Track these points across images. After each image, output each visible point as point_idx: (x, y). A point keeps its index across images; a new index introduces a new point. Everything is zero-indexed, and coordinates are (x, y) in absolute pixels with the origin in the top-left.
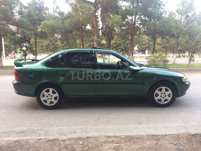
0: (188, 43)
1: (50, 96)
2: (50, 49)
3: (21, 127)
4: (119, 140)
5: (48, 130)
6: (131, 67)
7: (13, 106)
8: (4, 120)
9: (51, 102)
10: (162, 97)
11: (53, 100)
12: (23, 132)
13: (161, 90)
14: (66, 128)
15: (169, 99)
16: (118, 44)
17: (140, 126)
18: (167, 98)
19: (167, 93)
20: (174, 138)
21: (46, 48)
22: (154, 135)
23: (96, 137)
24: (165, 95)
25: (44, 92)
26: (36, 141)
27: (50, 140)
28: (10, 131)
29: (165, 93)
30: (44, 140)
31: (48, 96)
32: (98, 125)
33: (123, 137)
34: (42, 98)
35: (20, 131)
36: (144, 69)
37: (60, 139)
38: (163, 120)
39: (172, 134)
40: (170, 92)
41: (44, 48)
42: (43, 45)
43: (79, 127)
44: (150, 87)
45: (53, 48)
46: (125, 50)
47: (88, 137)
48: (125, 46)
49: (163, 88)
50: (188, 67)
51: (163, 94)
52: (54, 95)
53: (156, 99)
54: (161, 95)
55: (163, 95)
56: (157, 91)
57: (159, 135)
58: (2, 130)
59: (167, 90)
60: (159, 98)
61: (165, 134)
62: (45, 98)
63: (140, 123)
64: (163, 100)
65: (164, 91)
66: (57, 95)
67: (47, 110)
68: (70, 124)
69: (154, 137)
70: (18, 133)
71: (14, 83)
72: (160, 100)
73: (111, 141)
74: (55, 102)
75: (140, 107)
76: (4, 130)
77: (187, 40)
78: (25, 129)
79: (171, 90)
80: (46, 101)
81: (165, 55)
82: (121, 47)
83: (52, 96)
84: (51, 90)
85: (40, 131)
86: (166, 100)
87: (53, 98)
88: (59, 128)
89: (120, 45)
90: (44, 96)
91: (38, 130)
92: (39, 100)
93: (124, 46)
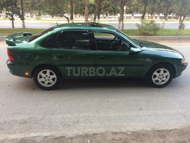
0: (181, 11)
1: (48, 77)
2: (36, 7)
3: (21, 114)
4: (126, 138)
5: (51, 119)
6: (132, 49)
7: (9, 86)
8: (3, 105)
9: (49, 83)
10: (160, 78)
11: (51, 81)
12: (26, 122)
13: (159, 72)
14: (68, 116)
15: (166, 80)
16: (107, 4)
17: (141, 113)
18: (164, 79)
19: (165, 75)
20: (179, 134)
21: (31, 6)
22: (159, 131)
23: (102, 134)
24: (163, 76)
25: (41, 73)
26: (42, 140)
27: (56, 138)
28: (11, 120)
29: (163, 75)
30: (50, 137)
31: (46, 77)
32: (100, 112)
33: (129, 133)
34: (39, 79)
35: (22, 121)
36: (144, 50)
37: (67, 137)
38: (162, 105)
39: (177, 129)
40: (168, 73)
41: (29, 5)
42: (28, 3)
43: (81, 115)
44: (149, 69)
45: (39, 6)
46: (114, 11)
47: (94, 134)
48: (114, 7)
49: (162, 70)
50: (178, 35)
51: (161, 75)
52: (52, 77)
53: (154, 80)
54: (159, 76)
55: (161, 77)
56: (155, 73)
57: (164, 131)
58: (3, 120)
59: (165, 72)
60: (156, 79)
61: (170, 129)
62: (43, 79)
63: (140, 109)
64: (160, 81)
65: (162, 72)
66: (54, 76)
67: (45, 91)
68: (72, 110)
69: (159, 133)
70: (20, 123)
71: (8, 63)
72: (157, 81)
73: (119, 139)
74: (53, 83)
75: (137, 87)
76: (5, 120)
77: (181, 7)
78: (27, 118)
79: (169, 72)
80: (43, 82)
81: (151, 15)
82: (110, 8)
83: (49, 77)
84: (48, 71)
85: (43, 121)
86: (163, 81)
87: (50, 79)
88: (61, 116)
89: (109, 6)
90: (41, 77)
91: (41, 119)
92: (36, 81)
93: (112, 7)
